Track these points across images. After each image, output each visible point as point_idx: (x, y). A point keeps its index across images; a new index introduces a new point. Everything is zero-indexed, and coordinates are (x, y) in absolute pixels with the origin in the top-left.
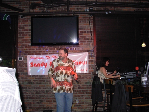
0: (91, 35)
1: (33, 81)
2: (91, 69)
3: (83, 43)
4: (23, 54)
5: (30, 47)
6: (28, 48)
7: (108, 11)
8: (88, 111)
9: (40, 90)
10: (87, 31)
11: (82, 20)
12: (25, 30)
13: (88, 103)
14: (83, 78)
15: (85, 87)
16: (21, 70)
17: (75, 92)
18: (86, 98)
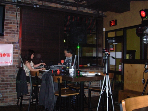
0: (18, 27)
2: (16, 61)
3: (9, 34)
7: (36, 5)
8: (13, 105)
13: (12, 97)
14: (7, 71)
15: (9, 80)
18: (10, 92)
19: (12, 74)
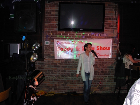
0: (117, 23)
1: (59, 64)
2: (114, 54)
3: (108, 30)
4: (49, 39)
5: (57, 31)
6: (54, 33)
7: (133, 1)
8: (109, 93)
9: (65, 73)
10: (112, 19)
11: (107, 7)
12: (51, 15)
13: (109, 86)
14: (106, 63)
15: (108, 71)
16: (47, 53)
17: (98, 76)
18: (108, 81)
19: (111, 66)
